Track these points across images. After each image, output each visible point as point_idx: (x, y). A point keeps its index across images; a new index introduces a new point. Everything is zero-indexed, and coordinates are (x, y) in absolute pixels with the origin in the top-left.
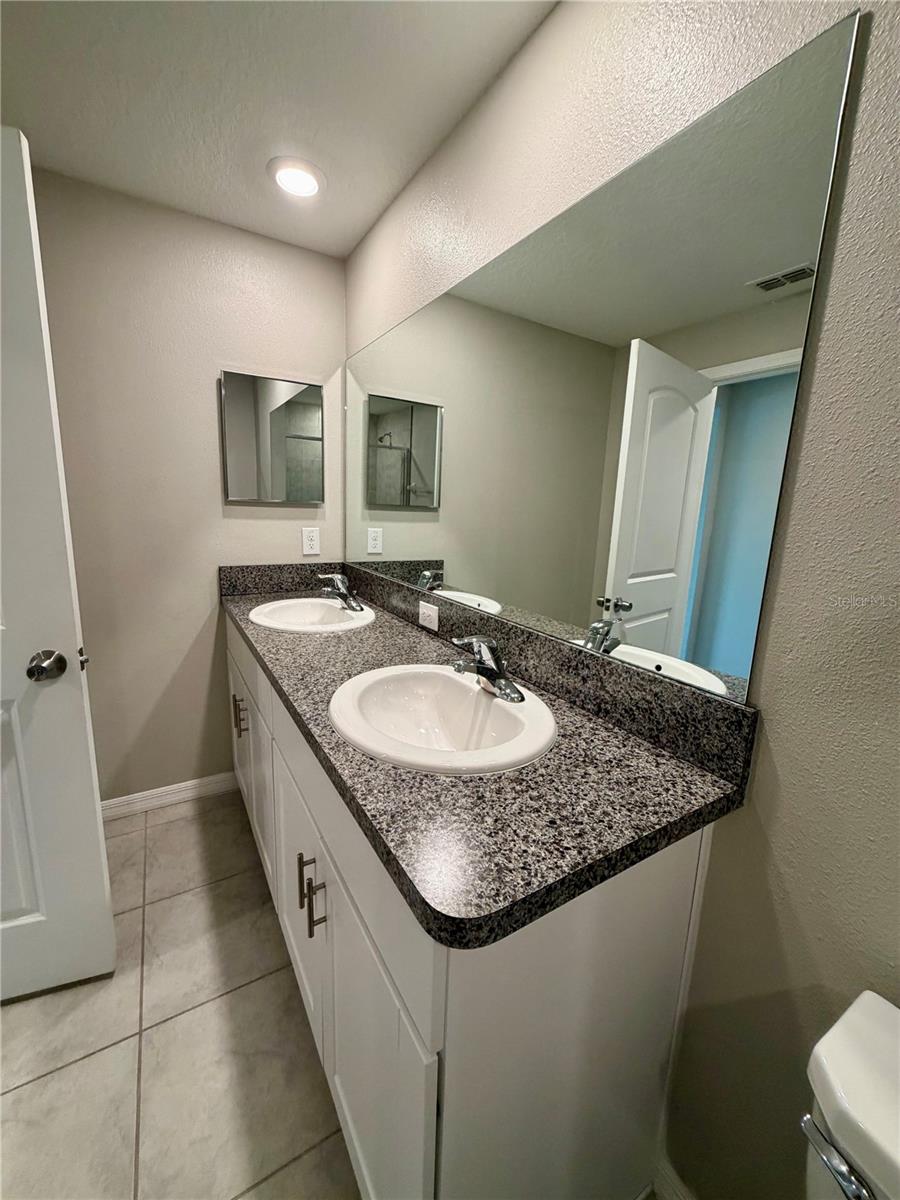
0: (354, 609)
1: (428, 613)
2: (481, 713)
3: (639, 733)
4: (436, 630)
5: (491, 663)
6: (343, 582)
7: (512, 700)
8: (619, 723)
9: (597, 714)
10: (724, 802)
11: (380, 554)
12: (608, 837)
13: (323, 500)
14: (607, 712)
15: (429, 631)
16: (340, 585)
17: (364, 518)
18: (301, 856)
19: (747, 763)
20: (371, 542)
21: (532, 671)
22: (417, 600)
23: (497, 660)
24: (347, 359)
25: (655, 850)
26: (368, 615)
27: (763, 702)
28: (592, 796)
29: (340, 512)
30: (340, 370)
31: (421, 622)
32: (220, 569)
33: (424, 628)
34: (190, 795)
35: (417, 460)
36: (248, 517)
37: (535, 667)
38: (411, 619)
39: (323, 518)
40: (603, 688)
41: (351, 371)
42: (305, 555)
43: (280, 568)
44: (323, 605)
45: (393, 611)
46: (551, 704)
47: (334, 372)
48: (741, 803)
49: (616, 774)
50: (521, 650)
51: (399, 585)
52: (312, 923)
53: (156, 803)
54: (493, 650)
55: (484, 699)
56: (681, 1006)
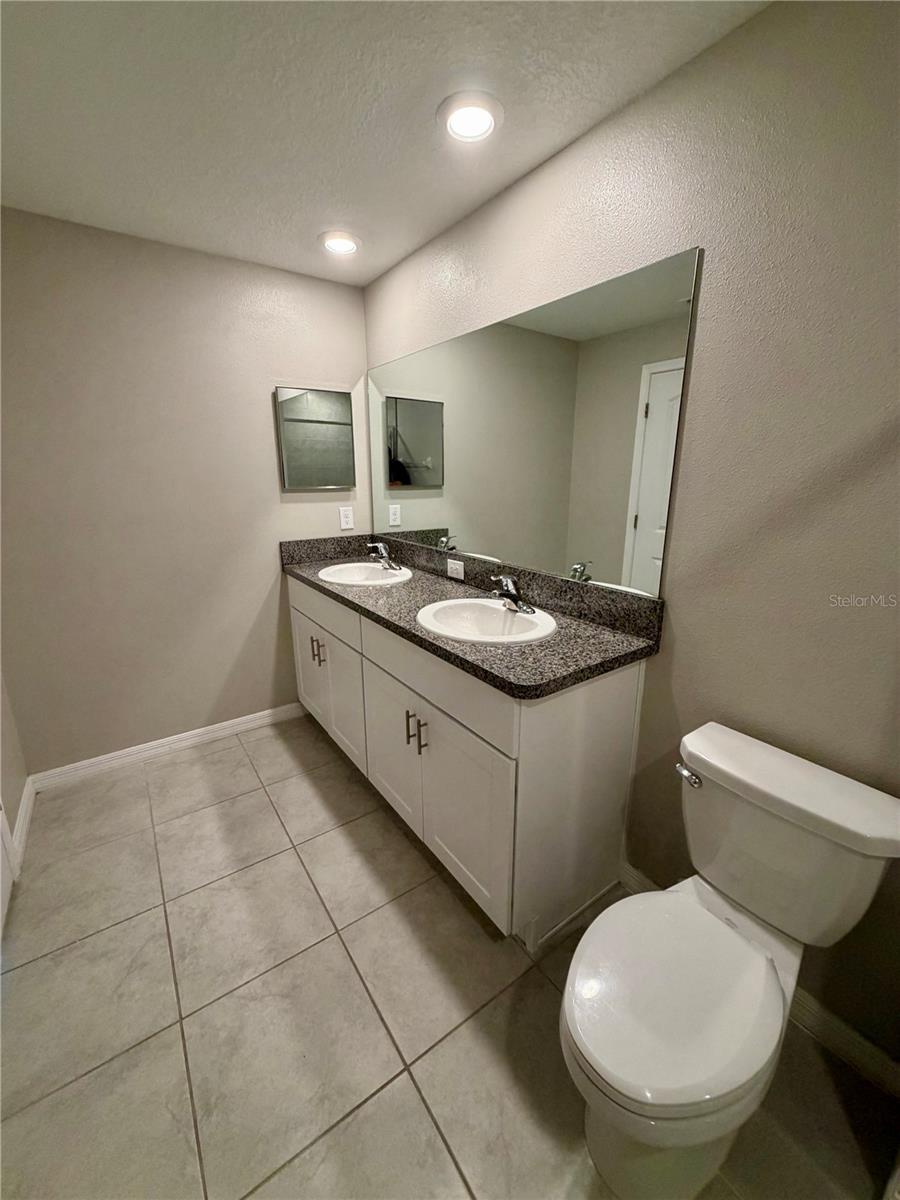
0: (394, 569)
1: (455, 567)
2: (508, 624)
3: (604, 624)
4: (462, 578)
5: (514, 592)
6: (385, 548)
7: (528, 612)
8: (593, 621)
9: (580, 617)
10: (648, 649)
11: (398, 526)
12: (589, 661)
13: (354, 485)
14: (585, 615)
15: (456, 580)
16: (383, 551)
17: (385, 498)
18: (408, 712)
19: (660, 629)
20: (392, 517)
21: (537, 598)
22: (445, 559)
23: (517, 589)
24: (369, 372)
25: (612, 669)
26: (405, 574)
27: (666, 597)
28: (580, 649)
29: (367, 493)
30: (363, 379)
31: (449, 574)
32: (281, 544)
33: (451, 579)
34: (268, 721)
35: (403, 436)
36: (296, 502)
37: (539, 595)
38: (442, 574)
39: (355, 498)
40: (583, 601)
41: (373, 381)
42: (343, 530)
43: (325, 540)
44: (367, 568)
45: (423, 569)
46: (551, 614)
47: (359, 379)
48: (657, 651)
49: (592, 641)
50: (529, 585)
51: (428, 549)
52: (420, 747)
53: (243, 728)
54: (515, 583)
55: (510, 614)
56: (631, 771)
